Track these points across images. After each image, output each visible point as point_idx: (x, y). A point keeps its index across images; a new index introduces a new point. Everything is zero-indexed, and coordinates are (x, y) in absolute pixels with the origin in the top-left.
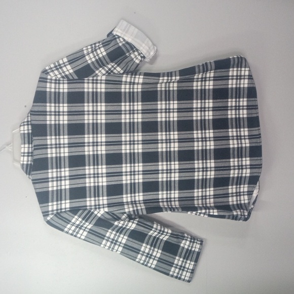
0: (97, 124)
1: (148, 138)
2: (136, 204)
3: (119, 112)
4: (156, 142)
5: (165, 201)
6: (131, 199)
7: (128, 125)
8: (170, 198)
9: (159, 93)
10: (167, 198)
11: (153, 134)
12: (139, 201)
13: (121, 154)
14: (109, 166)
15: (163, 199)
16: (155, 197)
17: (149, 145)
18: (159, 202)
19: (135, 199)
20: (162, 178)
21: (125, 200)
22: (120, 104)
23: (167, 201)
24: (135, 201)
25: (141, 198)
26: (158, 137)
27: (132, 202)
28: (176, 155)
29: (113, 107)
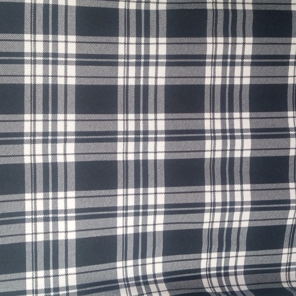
0: (55, 87)
1: (181, 126)
2: (146, 284)
3: (111, 60)
4: (198, 135)
5: (214, 275)
6: (136, 271)
7: (132, 94)
8: (226, 268)
9: (210, 16)
10: (219, 268)
11: (193, 115)
12: (154, 276)
13: (115, 163)
14: (83, 193)
15: (209, 269)
16: (191, 265)
17: (183, 143)
18: (200, 277)
19: (144, 270)
20: (211, 221)
21: (120, 275)
22: (113, 39)
23: (219, 275)
24: (145, 277)
25: (159, 269)
26: (203, 124)
27: (137, 278)
28: (246, 168)
29: (96, 46)
